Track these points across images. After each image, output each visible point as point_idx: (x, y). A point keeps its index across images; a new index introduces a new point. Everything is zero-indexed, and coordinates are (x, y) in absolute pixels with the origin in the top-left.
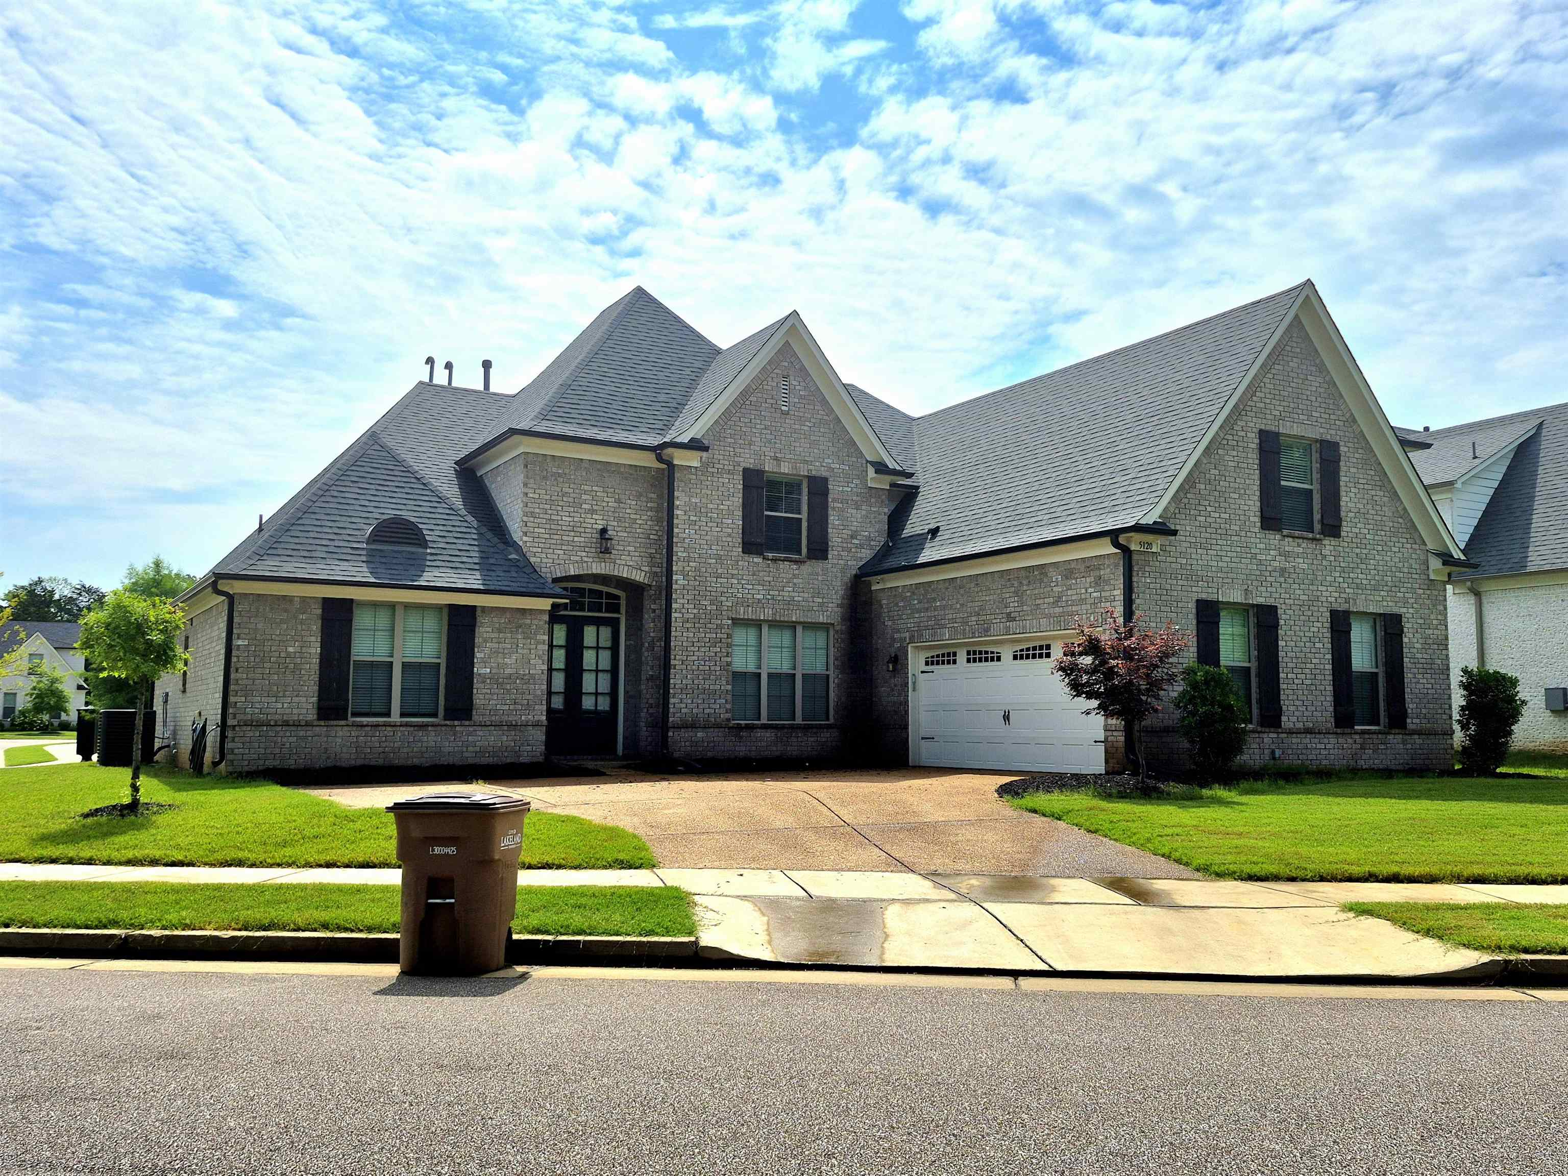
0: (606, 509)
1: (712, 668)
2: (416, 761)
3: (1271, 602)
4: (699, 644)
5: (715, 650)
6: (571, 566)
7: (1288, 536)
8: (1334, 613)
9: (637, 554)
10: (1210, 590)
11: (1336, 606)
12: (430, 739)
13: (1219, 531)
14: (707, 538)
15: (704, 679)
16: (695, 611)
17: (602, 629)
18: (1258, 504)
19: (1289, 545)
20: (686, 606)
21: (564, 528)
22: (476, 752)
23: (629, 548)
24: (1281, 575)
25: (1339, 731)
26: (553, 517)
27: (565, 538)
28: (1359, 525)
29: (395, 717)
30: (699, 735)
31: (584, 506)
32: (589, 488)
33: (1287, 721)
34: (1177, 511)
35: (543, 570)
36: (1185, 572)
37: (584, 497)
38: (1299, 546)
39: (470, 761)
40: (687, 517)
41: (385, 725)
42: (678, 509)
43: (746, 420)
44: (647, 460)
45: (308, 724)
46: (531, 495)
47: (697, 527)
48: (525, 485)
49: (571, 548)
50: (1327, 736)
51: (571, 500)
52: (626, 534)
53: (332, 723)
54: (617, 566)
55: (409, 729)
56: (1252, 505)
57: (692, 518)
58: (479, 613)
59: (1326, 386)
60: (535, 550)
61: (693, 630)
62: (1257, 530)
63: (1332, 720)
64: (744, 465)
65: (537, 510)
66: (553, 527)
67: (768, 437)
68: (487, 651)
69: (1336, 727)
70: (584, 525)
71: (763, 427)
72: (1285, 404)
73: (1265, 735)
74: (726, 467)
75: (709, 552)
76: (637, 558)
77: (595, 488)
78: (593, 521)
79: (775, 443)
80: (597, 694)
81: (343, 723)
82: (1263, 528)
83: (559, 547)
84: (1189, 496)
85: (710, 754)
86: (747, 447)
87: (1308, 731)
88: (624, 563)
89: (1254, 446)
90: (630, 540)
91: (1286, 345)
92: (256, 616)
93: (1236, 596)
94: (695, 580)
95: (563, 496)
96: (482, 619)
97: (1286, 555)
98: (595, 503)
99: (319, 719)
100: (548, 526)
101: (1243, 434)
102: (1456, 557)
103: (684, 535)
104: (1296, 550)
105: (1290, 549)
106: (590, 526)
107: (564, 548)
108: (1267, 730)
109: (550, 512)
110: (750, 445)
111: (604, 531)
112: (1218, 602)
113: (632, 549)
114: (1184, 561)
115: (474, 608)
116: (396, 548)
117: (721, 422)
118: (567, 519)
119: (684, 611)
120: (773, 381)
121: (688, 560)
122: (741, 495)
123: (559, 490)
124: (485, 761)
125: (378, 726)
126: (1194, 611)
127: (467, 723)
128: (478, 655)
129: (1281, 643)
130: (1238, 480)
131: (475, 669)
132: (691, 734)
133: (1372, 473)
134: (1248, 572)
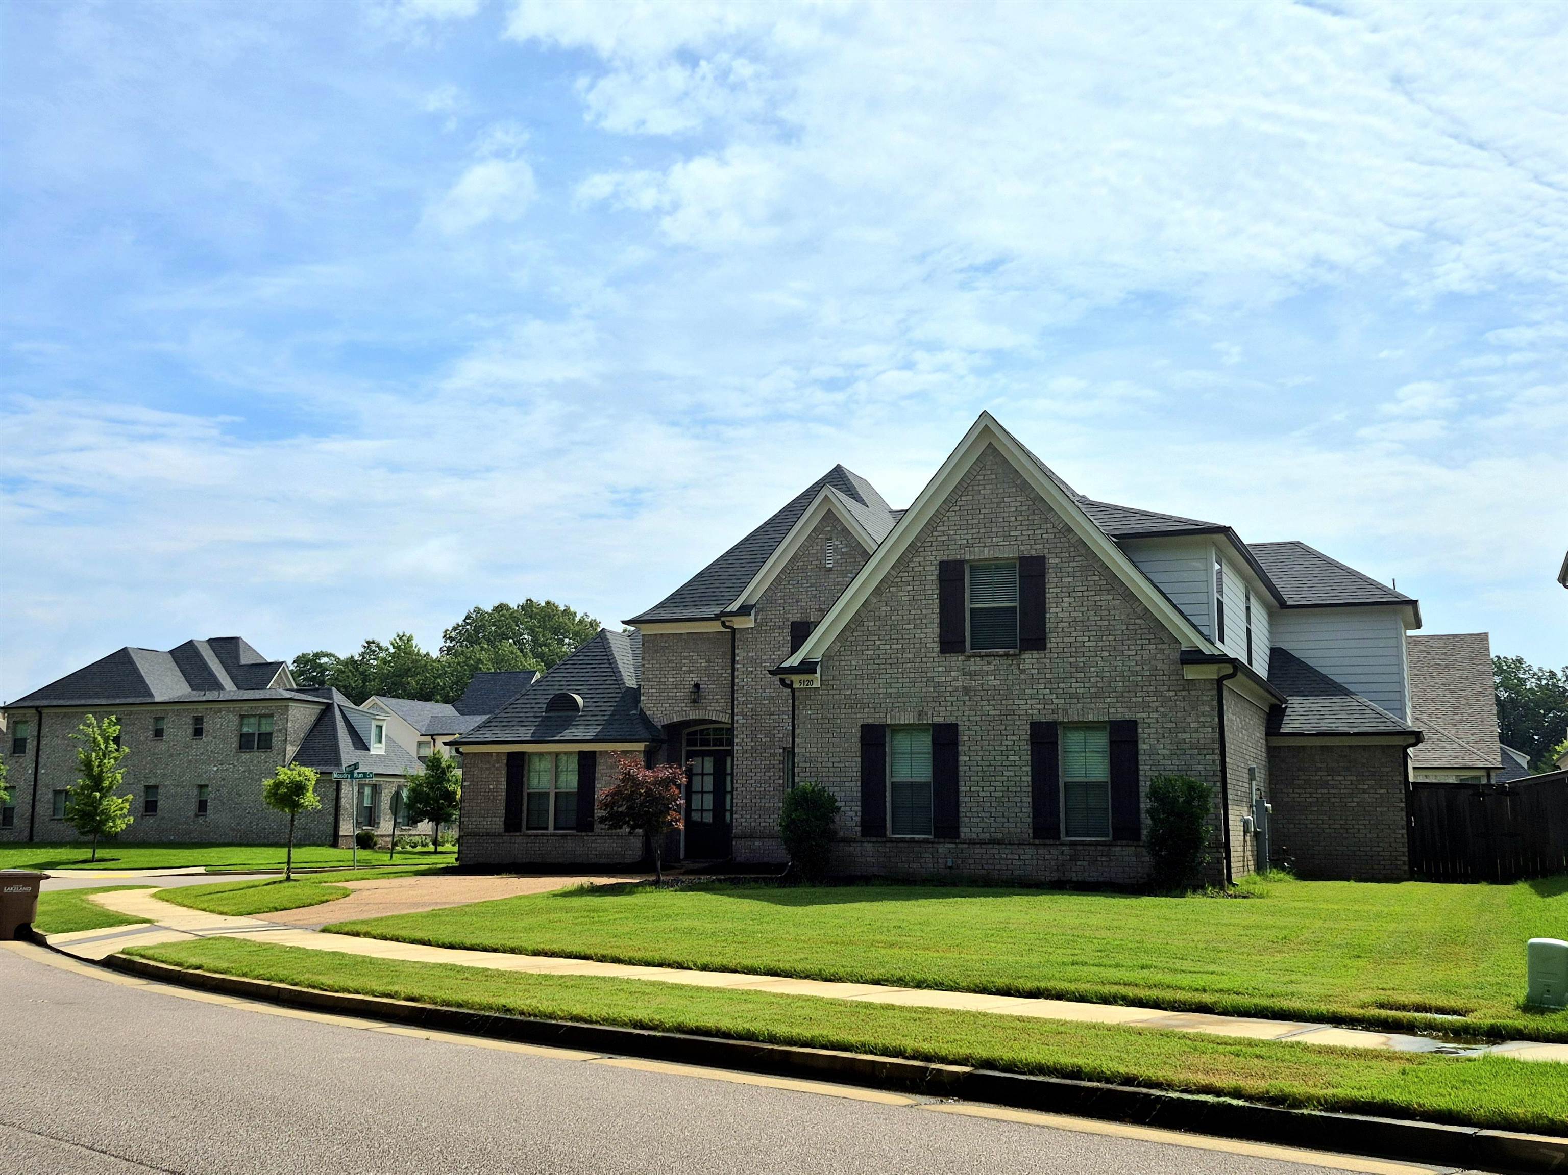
0: (700, 668)
1: (767, 789)
2: (560, 860)
3: (952, 720)
4: (756, 770)
5: (769, 774)
6: (674, 715)
7: (974, 656)
8: (1036, 727)
9: (722, 701)
10: (877, 715)
11: (1037, 718)
12: (570, 845)
13: (889, 661)
14: (762, 683)
15: (760, 798)
16: (753, 744)
17: (706, 759)
18: (938, 630)
19: (975, 665)
20: (745, 740)
21: (670, 687)
22: (596, 855)
23: (716, 697)
24: (966, 694)
25: (1037, 842)
26: (662, 680)
27: (670, 694)
28: (1074, 634)
29: (551, 830)
30: (756, 844)
31: (684, 668)
32: (687, 654)
33: (964, 831)
34: (842, 649)
35: (656, 720)
36: (849, 701)
37: (684, 661)
38: (989, 663)
39: (593, 861)
40: (745, 669)
41: (543, 835)
42: (738, 663)
43: (794, 583)
44: (716, 627)
45: (500, 835)
46: (647, 665)
47: (753, 676)
48: (643, 659)
49: (674, 701)
50: (1021, 846)
51: (674, 665)
52: (714, 686)
53: (512, 834)
54: (707, 712)
55: (557, 838)
56: (931, 632)
57: (749, 669)
58: (598, 755)
59: (1030, 503)
60: (649, 705)
61: (751, 759)
62: (934, 655)
63: (1031, 831)
64: (791, 620)
65: (651, 676)
66: (662, 687)
67: (814, 592)
68: (603, 783)
69: (1034, 838)
70: (684, 683)
71: (809, 585)
72: (974, 531)
73: (941, 845)
74: (777, 624)
75: (763, 694)
76: (722, 704)
77: (691, 654)
78: (690, 679)
79: (820, 597)
80: (702, 810)
81: (518, 834)
82: (943, 651)
83: (666, 702)
84: (855, 634)
85: (765, 860)
86: (795, 604)
87: (994, 842)
88: (713, 708)
89: (934, 577)
90: (718, 690)
91: (978, 474)
92: (474, 767)
93: (908, 718)
94: (752, 718)
95: (669, 662)
96: (600, 760)
97: (972, 675)
98: (691, 665)
99: (505, 832)
100: (658, 687)
101: (921, 568)
102: (1207, 652)
103: (743, 684)
104: (985, 668)
105: (977, 668)
106: (687, 683)
107: (670, 701)
108: (942, 840)
109: (660, 676)
110: (798, 602)
111: (697, 686)
112: (884, 727)
113: (719, 697)
114: (849, 692)
115: (595, 752)
116: (559, 714)
117: (773, 587)
118: (671, 680)
119: (743, 744)
120: (817, 545)
121: (745, 703)
122: (789, 645)
123: (666, 658)
124: (603, 860)
125: (538, 836)
126: (859, 735)
127: (590, 834)
128: (598, 786)
129: (963, 758)
130: (913, 612)
131: (596, 796)
132: (749, 843)
133: (1097, 578)
134: (922, 695)
